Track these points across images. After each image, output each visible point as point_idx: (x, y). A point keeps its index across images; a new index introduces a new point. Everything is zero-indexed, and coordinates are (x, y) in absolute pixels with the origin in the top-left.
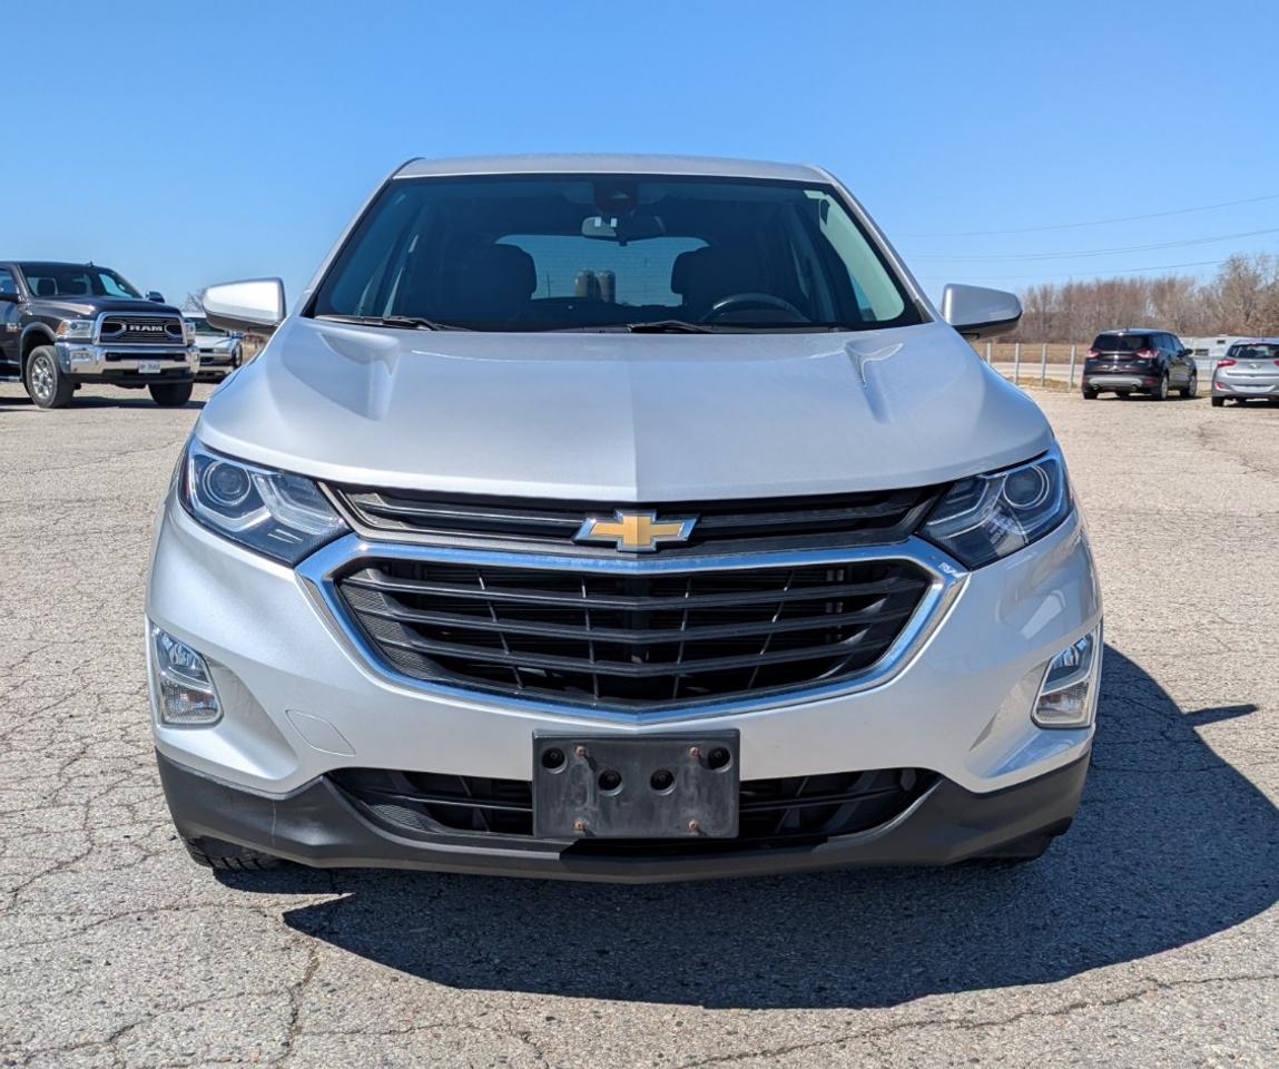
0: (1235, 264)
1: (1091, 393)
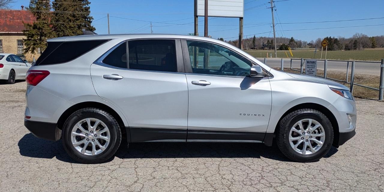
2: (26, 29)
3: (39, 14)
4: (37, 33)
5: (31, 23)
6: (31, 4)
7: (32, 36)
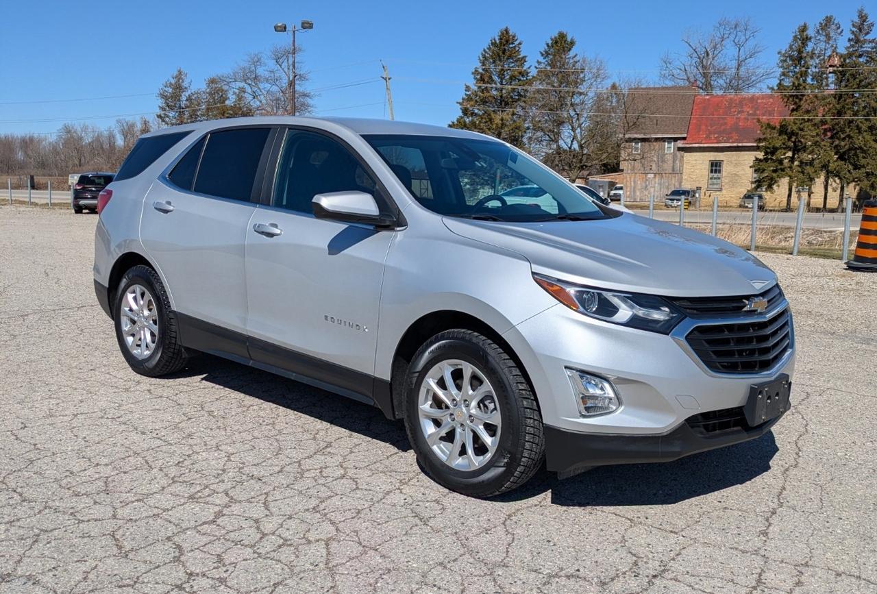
0: (68, 130)
1: (79, 210)
2: (762, 137)
3: (797, 100)
4: (784, 144)
5: (776, 120)
6: (783, 77)
7: (774, 151)
